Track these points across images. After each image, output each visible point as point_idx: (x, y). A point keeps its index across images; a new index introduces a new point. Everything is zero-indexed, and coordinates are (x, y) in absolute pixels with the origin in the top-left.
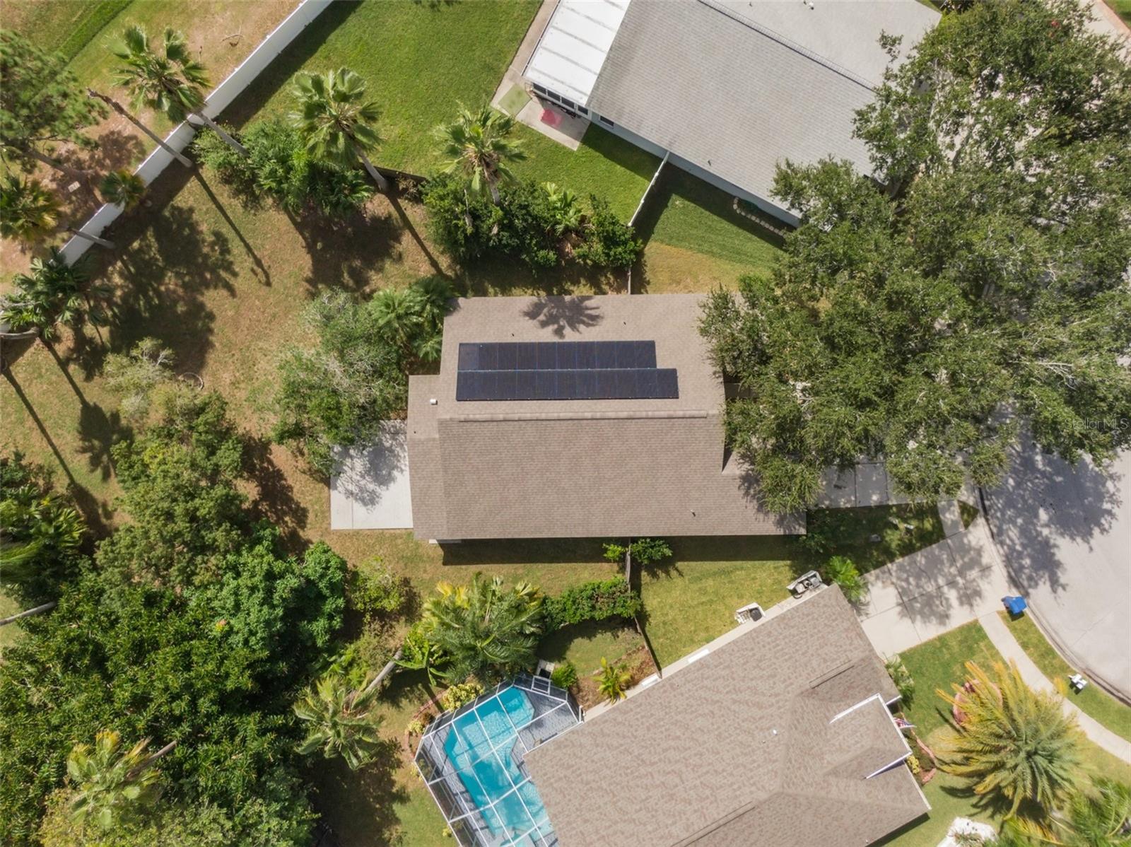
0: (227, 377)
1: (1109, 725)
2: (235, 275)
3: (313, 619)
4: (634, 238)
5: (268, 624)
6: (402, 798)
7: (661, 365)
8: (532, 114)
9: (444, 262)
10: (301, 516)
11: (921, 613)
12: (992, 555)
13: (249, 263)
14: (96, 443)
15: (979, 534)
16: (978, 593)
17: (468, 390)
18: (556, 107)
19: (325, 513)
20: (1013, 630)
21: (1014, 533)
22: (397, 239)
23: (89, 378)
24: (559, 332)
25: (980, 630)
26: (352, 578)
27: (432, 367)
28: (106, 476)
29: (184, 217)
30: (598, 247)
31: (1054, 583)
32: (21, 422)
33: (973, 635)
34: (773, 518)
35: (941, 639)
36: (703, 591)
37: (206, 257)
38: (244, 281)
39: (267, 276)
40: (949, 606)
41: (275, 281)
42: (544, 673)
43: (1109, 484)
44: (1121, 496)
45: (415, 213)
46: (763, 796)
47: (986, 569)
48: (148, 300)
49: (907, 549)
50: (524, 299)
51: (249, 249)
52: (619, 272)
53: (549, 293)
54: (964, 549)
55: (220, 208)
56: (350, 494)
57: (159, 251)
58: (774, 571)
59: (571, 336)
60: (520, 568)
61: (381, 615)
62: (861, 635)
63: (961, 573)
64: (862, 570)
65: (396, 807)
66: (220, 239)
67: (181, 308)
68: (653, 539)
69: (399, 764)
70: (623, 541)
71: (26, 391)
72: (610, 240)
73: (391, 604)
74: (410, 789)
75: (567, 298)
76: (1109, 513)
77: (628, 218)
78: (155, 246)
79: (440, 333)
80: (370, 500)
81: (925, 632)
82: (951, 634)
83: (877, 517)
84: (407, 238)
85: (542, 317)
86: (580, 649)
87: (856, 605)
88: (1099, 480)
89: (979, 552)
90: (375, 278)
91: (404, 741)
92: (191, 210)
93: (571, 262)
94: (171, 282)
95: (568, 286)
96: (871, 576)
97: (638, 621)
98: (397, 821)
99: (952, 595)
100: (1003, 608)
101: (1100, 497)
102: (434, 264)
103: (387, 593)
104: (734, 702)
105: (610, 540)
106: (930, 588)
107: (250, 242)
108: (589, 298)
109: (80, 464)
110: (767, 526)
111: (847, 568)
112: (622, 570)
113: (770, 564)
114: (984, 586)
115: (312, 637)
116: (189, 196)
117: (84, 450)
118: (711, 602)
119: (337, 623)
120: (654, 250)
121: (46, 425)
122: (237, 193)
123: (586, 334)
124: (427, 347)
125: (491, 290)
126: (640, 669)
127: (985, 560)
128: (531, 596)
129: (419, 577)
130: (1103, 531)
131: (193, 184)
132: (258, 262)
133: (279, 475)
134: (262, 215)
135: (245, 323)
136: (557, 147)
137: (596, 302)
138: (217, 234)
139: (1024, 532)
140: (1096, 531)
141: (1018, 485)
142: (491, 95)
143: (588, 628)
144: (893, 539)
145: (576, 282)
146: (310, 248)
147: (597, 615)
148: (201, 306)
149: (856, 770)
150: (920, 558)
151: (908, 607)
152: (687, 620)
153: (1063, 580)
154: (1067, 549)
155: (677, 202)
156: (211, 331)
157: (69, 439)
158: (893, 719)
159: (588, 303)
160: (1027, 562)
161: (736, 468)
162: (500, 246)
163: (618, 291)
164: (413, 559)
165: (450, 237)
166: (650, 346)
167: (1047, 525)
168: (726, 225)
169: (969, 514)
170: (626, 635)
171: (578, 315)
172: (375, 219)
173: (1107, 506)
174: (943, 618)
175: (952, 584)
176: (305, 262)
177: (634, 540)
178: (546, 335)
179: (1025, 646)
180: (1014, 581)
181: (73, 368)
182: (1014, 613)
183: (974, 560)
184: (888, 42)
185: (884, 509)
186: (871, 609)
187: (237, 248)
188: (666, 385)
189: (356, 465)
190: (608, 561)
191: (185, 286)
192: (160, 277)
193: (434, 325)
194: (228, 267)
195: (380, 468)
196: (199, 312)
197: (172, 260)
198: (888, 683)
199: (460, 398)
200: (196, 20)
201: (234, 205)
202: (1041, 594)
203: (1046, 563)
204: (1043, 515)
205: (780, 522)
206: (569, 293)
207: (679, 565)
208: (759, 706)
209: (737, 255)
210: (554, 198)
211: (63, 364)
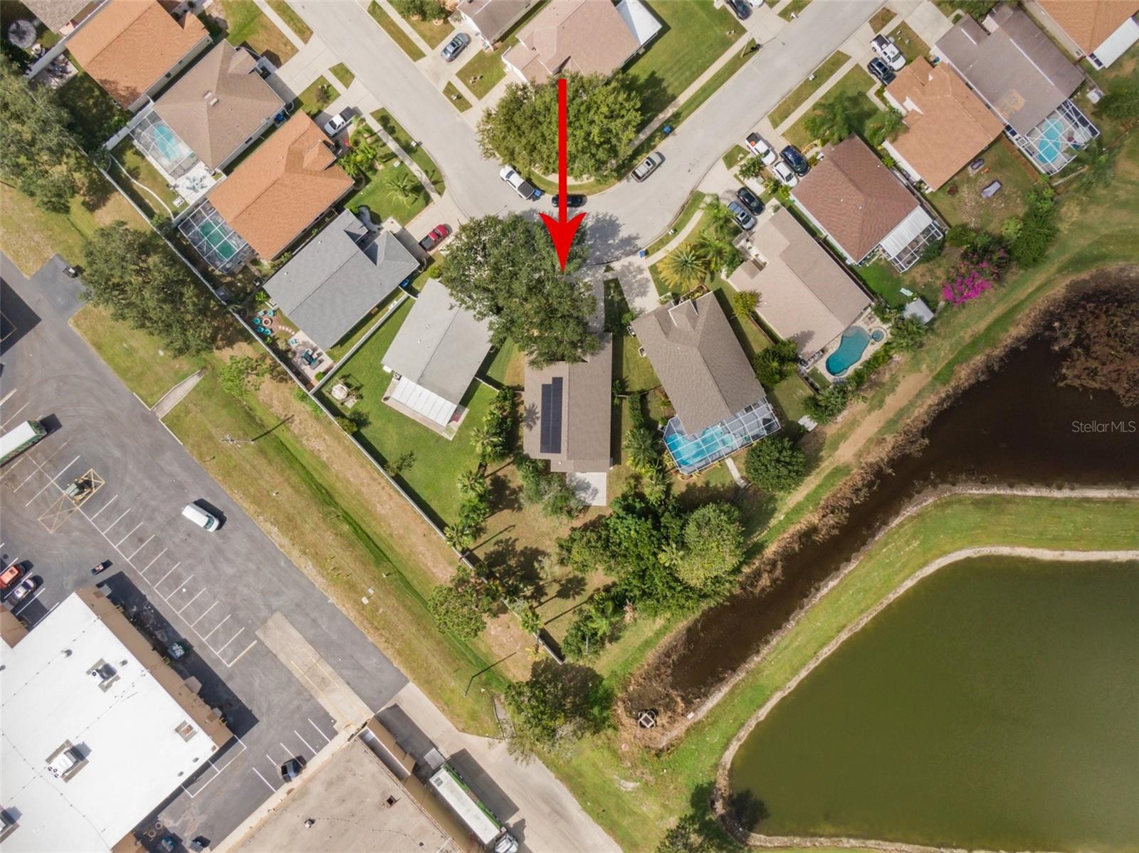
0: (548, 543)
1: (689, 219)
2: (510, 538)
3: (635, 507)
4: (504, 390)
6: (707, 483)
7: (551, 383)
8: (455, 425)
9: (508, 460)
10: (600, 517)
11: (645, 289)
12: (625, 261)
13: (506, 533)
14: (571, 593)
15: (617, 265)
16: (639, 267)
17: (557, 450)
18: (455, 417)
19: (600, 508)
20: (652, 254)
21: (617, 253)
22: (499, 477)
23: (546, 594)
24: (538, 418)
25: (652, 266)
26: (625, 497)
27: (547, 463)
28: (583, 590)
29: (488, 556)
30: (507, 403)
31: (636, 238)
32: (562, 620)
33: (654, 269)
34: (606, 344)
35: (655, 281)
36: (634, 368)
37: (503, 549)
38: (512, 535)
39: (511, 527)
40: (643, 278)
41: (513, 524)
42: (662, 428)
43: (600, 216)
44: (604, 213)
45: (489, 470)
46: (699, 354)
47: (630, 264)
48: (519, 571)
49: (621, 293)
50: (524, 431)
51: (501, 532)
52: (515, 395)
53: (522, 421)
54: (622, 271)
55: (485, 543)
56: (593, 499)
57: (500, 566)
58: (628, 344)
59: (539, 415)
60: (623, 436)
61: (636, 487)
62: (649, 314)
63: (631, 273)
64: (628, 310)
65: (711, 486)
66: (497, 543)
67: (522, 559)
68: (612, 386)
69: (695, 484)
70: (613, 397)
71: (550, 618)
72: (505, 398)
73: (632, 482)
74: (704, 480)
75: (525, 415)
76: (611, 217)
77: (495, 392)
78: (498, 568)
79: (536, 460)
80: (596, 492)
81: (652, 288)
82: (653, 276)
83: (609, 304)
84: (499, 474)
85: (532, 424)
86: (653, 415)
87: (641, 312)
88: (598, 220)
89: (623, 266)
90: (513, 485)
91: (686, 481)
92: (486, 554)
93: (510, 413)
94: (512, 562)
95: (519, 414)
96: (630, 306)
97: (643, 396)
98: (716, 486)
99: (639, 277)
100: (644, 258)
101: (604, 220)
102: (509, 464)
103: (629, 483)
104: (669, 360)
105: (612, 403)
106: (636, 285)
107: (498, 532)
108: (525, 407)
109: (579, 599)
110: (609, 346)
111: (627, 316)
112: (625, 398)
113: (625, 343)
114: (636, 265)
115: (641, 508)
116: (480, 554)
117: (574, 598)
118: (638, 366)
119: (637, 500)
120: (507, 382)
121: (564, 611)
122: (480, 536)
123: (539, 409)
124: (540, 465)
125: (520, 443)
126: (661, 393)
127: (626, 264)
128: (631, 431)
129: (624, 474)
130: (617, 219)
131: (475, 552)
132: (506, 529)
133: (585, 525)
134: (488, 527)
135: (528, 535)
136: (467, 416)
137: (527, 404)
138: (495, 544)
139: (617, 249)
140: (617, 222)
141: (599, 250)
142: (447, 440)
143: (644, 411)
144: (617, 298)
145: (518, 411)
146: (501, 510)
147: (639, 408)
148: (522, 551)
149: (693, 320)
150: (625, 288)
151: (643, 294)
152: (645, 375)
153: (635, 235)
154: (624, 233)
155: (489, 373)
156: (531, 548)
157: (570, 603)
158: (680, 304)
159: (528, 408)
160: (628, 248)
161: (588, 358)
162: (506, 438)
163: (521, 396)
164: (618, 476)
165: (502, 456)
166: (544, 387)
167: (614, 240)
168: (498, 355)
169: (609, 269)
170: (649, 398)
171: (531, 412)
172: (491, 485)
173: (608, 218)
174: (648, 281)
175: (635, 277)
176: (506, 513)
177: (613, 394)
178: (539, 422)
179: (658, 250)
180: (634, 253)
181: (542, 600)
182: (647, 253)
183: (627, 268)
185: (606, 301)
186: (643, 307)
187: (500, 537)
188: (558, 381)
189: (582, 495)
190: (621, 404)
191: (514, 557)
192: (510, 567)
193: (533, 462)
194: (507, 541)
195: (585, 487)
196: (523, 553)
197: (504, 562)
198: (666, 306)
199: (559, 452)
200: (414, 550)
201: (484, 537)
202: (639, 243)
203: (629, 241)
204: (611, 242)
205: (609, 342)
206: (522, 414)
207: (624, 377)
208: (671, 352)
209: (510, 351)
210: (489, 418)
211: (541, 604)
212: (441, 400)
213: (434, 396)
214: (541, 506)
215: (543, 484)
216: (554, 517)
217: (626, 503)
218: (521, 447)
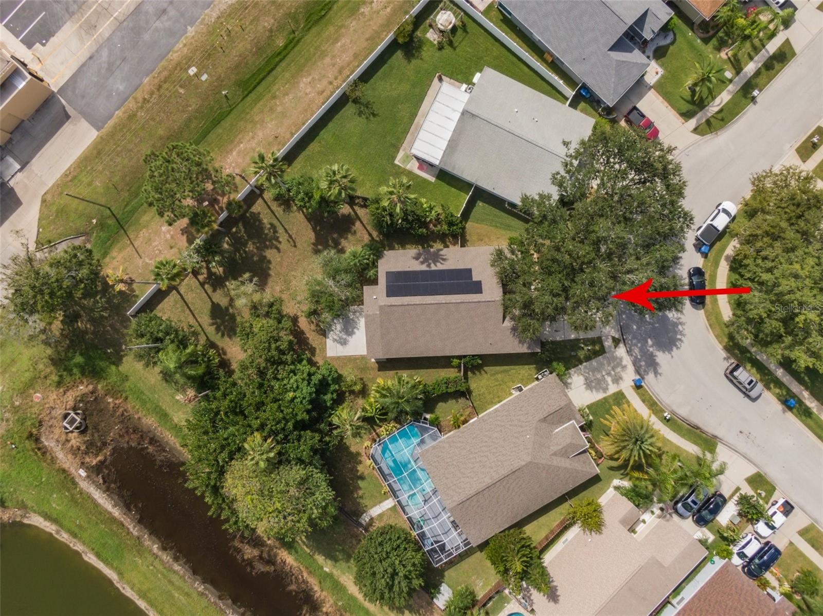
0: (278, 289)
1: (683, 436)
2: (280, 242)
3: (325, 394)
4: (461, 222)
5: (310, 394)
6: (362, 478)
7: (474, 279)
8: (413, 166)
9: (375, 234)
10: (313, 351)
11: (595, 388)
12: (627, 361)
13: (286, 236)
14: (218, 320)
15: (621, 351)
16: (621, 378)
17: (392, 292)
18: (424, 164)
19: (324, 349)
20: (638, 394)
21: (636, 351)
22: (354, 224)
23: (214, 291)
24: (429, 266)
25: (623, 394)
26: (339, 379)
27: (374, 282)
28: (223, 335)
29: (256, 217)
30: (445, 227)
31: (656, 373)
32: (184, 311)
33: (619, 398)
34: (526, 345)
35: (605, 398)
36: (497, 380)
37: (267, 234)
38: (284, 245)
39: (294, 242)
40: (608, 385)
41: (298, 245)
42: (425, 419)
43: (680, 327)
44: (685, 332)
45: (361, 212)
46: (523, 463)
47: (624, 367)
48: (241, 255)
49: (588, 359)
50: (412, 251)
51: (286, 231)
52: (455, 236)
53: (423, 248)
54: (615, 358)
55: (272, 212)
56: (335, 340)
57: (245, 232)
58: (526, 370)
59: (433, 267)
60: (413, 372)
61: (352, 392)
62: (566, 396)
63: (613, 369)
64: (568, 369)
65: (359, 482)
66: (273, 226)
67: (255, 258)
68: (473, 356)
69: (361, 462)
70: (460, 357)
71: (185, 298)
72: (451, 224)
73: (357, 388)
74: (366, 473)
75: (432, 250)
76: (680, 340)
77: (458, 212)
78: (243, 230)
79: (377, 267)
80: (344, 343)
81: (596, 396)
82: (610, 396)
83: (574, 345)
84: (358, 224)
85: (421, 259)
86: (441, 407)
87: (566, 385)
88: (675, 325)
89: (621, 359)
90: (344, 243)
91: (363, 452)
92: (259, 213)
93: (433, 232)
94: (250, 247)
95: (431, 243)
96: (572, 371)
97: (465, 394)
98: (360, 488)
99: (609, 379)
100: (633, 384)
101: (676, 333)
102: (370, 235)
103: (355, 384)
104: (511, 425)
105: (454, 357)
106: (599, 376)
107: (287, 227)
108: (441, 250)
109: (211, 330)
110: (524, 349)
111: (561, 367)
112: (460, 371)
113: (526, 367)
114: (623, 375)
115: (325, 401)
116: (258, 207)
117: (213, 324)
118: (500, 385)
119: (335, 396)
120: (469, 225)
121: (195, 312)
122: (280, 205)
123: (440, 267)
124: (371, 273)
125: (396, 246)
126: (469, 415)
127: (624, 363)
128: (419, 382)
129: (368, 376)
130: (678, 348)
131: (260, 201)
132: (290, 236)
133: (302, 332)
134: (292, 215)
135: (285, 264)
136: (425, 180)
137: (445, 252)
138: (272, 224)
139: (641, 350)
140: (674, 349)
141: (639, 328)
142: (394, 158)
143: (445, 397)
144: (581, 354)
145: (435, 242)
146: (314, 230)
147: (449, 390)
148: (265, 257)
149: (564, 453)
150: (594, 363)
151: (589, 385)
152: (490, 393)
153: (660, 371)
154: (661, 357)
155: (480, 204)
156: (269, 268)
157: (205, 319)
158: (582, 433)
159: (441, 253)
160: (643, 363)
161: (508, 324)
162: (401, 229)
163: (454, 244)
164: (364, 369)
165: (379, 224)
166: (469, 271)
167: (652, 346)
168: (502, 214)
169: (616, 342)
170: (462, 401)
171: (436, 257)
172: (343, 215)
173: (679, 337)
174: (605, 390)
175: (609, 374)
176: (311, 236)
177: (465, 356)
178: (424, 267)
179: (643, 401)
180: (638, 371)
181: (206, 286)
182: (638, 387)
183: (618, 363)
184: (566, 144)
185: (577, 340)
186: (572, 386)
187: (281, 230)
188: (477, 288)
189: (338, 326)
190: (453, 367)
191: (257, 248)
192: (245, 245)
193: (373, 263)
194: (277, 239)
195: (349, 329)
196: (263, 259)
197: (250, 237)
198: (578, 416)
199: (388, 295)
200: (259, 126)
201: (279, 210)
202: (650, 377)
203: (652, 364)
204: (650, 342)
205: (529, 348)
206: (432, 247)
207: (485, 368)
208: (521, 426)
209: (508, 227)
210: (425, 206)
211: (202, 285)
212: (444, 145)
213: (448, 135)
214: (319, 277)
215: (346, 278)
216: (307, 294)
217: (330, 382)
218: (392, 248)
